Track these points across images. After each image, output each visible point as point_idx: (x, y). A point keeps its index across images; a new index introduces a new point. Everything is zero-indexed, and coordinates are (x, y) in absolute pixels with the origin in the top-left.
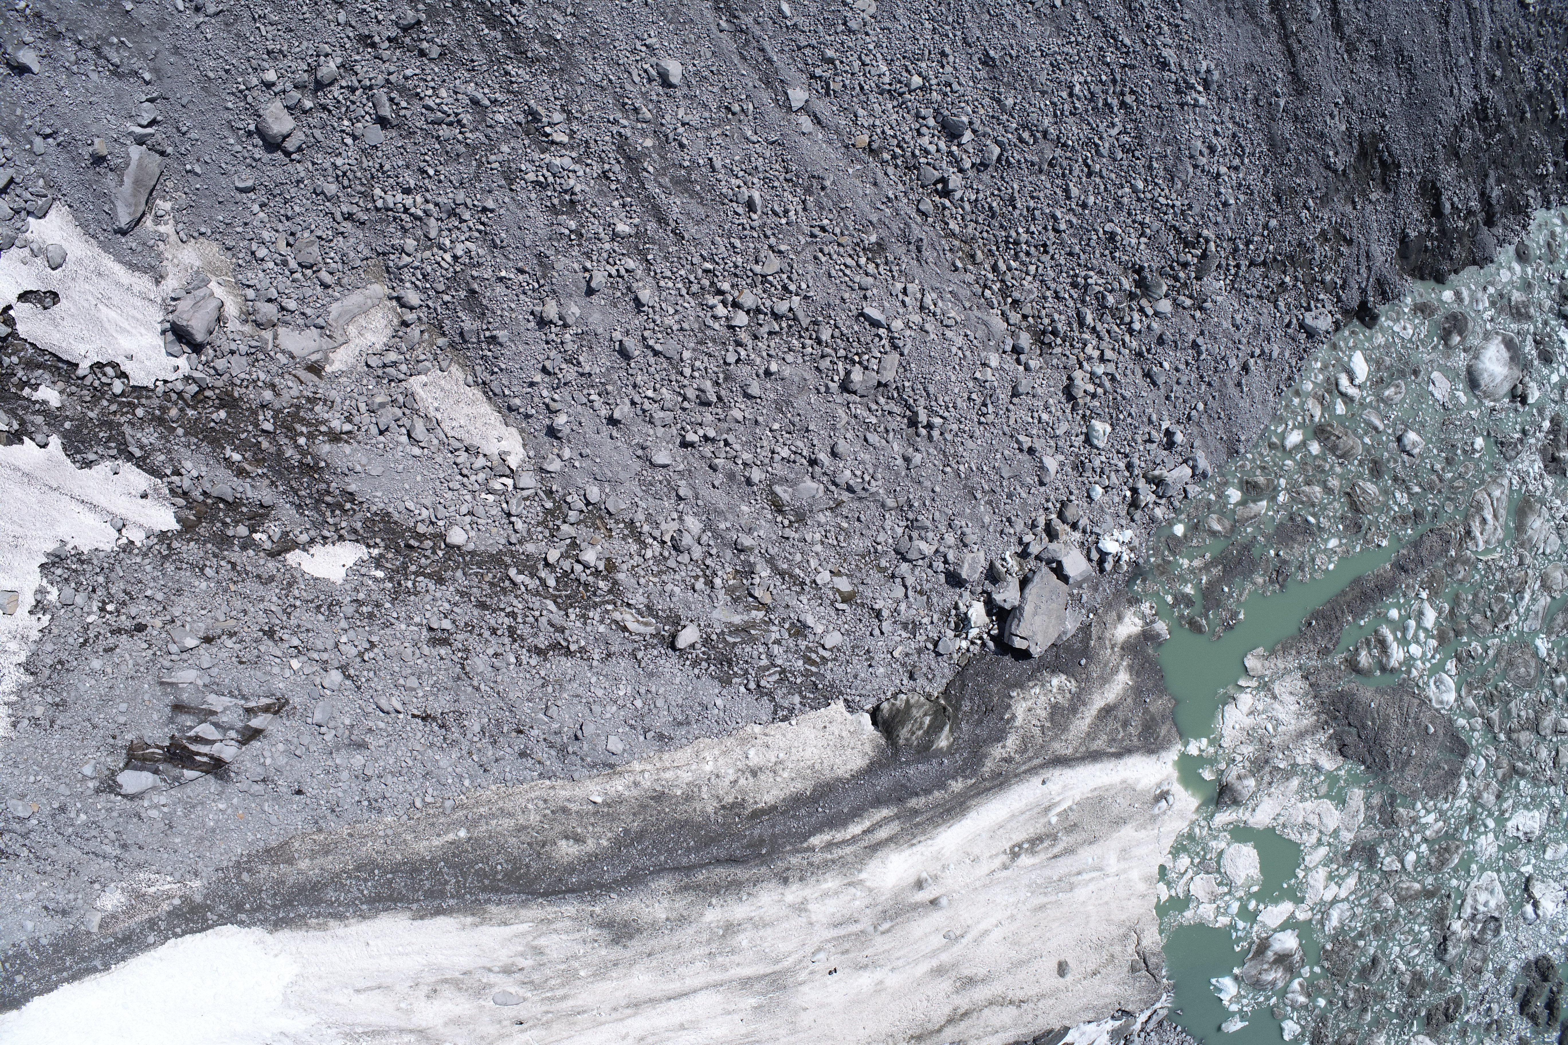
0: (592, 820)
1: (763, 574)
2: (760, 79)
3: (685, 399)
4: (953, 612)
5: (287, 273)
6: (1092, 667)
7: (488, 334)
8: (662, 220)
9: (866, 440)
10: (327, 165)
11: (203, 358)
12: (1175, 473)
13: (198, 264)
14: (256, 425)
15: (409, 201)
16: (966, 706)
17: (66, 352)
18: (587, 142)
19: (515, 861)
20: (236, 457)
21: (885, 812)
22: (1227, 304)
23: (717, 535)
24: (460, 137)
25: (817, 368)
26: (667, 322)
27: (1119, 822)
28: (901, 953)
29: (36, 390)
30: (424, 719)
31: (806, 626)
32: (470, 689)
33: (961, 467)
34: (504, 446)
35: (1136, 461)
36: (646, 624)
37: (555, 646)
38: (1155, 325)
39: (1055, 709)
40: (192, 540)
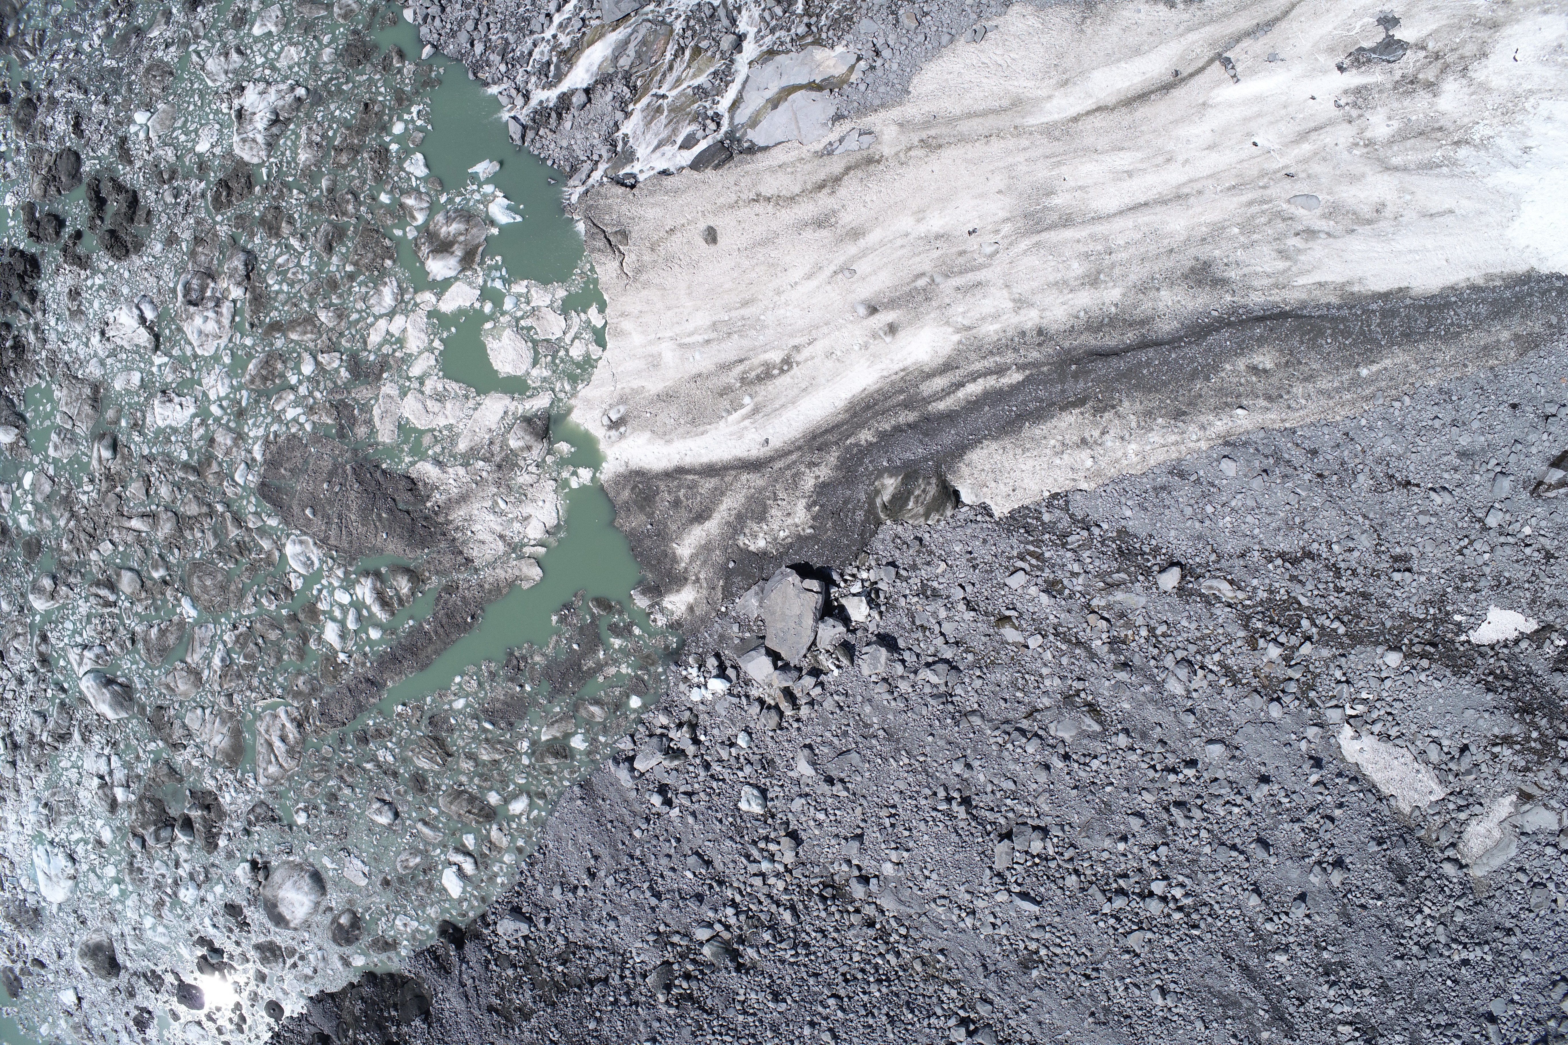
0: (1241, 389)
1: (1099, 642)
3: (1200, 807)
4: (883, 608)
5: (1554, 877)
6: (721, 561)
7: (1385, 847)
8: (1245, 968)
9: (1015, 783)
12: (653, 762)
15: (1464, 954)
16: (860, 515)
18: (1321, 1029)
19: (1313, 345)
21: (941, 406)
22: (628, 939)
23: (1151, 678)
24: (1429, 1017)
25: (1076, 848)
26: (1229, 878)
27: (667, 397)
28: (900, 253)
30: (1408, 483)
31: (1047, 592)
32: (1371, 516)
33: (907, 761)
34: (1357, 745)
35: (702, 773)
36: (1211, 588)
37: (1295, 561)
38: (711, 914)
39: (761, 516)
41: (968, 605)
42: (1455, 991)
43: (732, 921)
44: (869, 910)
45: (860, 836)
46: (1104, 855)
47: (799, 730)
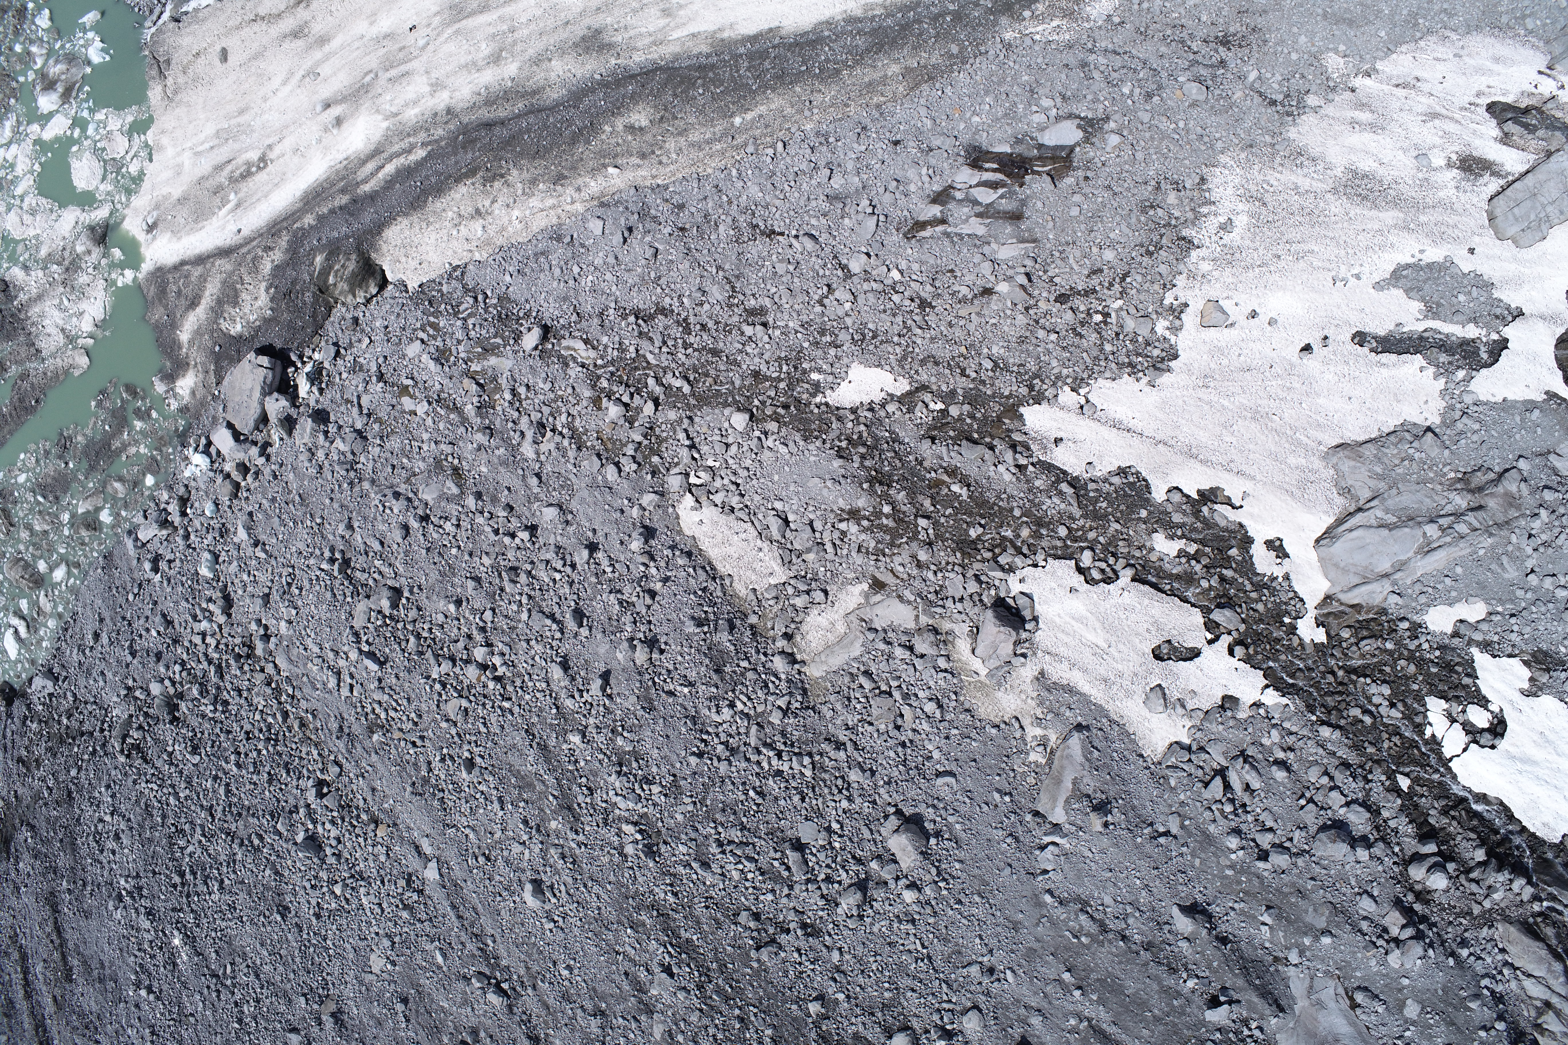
0: (618, 148)
1: (469, 407)
2: (462, 889)
3: (529, 573)
4: (323, 386)
5: (904, 686)
6: (210, 344)
7: (706, 629)
8: (544, 748)
9: (382, 543)
10: (858, 800)
11: (993, 593)
12: (152, 533)
13: (999, 694)
14: (936, 524)
15: (775, 762)
16: (308, 297)
17: (1144, 594)
18: (606, 824)
19: (686, 97)
20: (955, 488)
21: (367, 188)
22: (110, 695)
23: (508, 443)
24: (720, 829)
25: (419, 609)
26: (541, 648)
27: (182, 200)
28: (355, 54)
29: (1180, 551)
30: (773, 232)
31: (437, 360)
32: (727, 267)
33: (309, 524)
34: (696, 516)
35: (182, 542)
36: (568, 348)
37: (648, 318)
38: (164, 670)
39: (235, 302)
40: (1008, 397)
41: (381, 377)
42: (758, 805)
43: (177, 676)
44: (270, 669)
45: (267, 595)
46: (441, 618)
47: (247, 498)
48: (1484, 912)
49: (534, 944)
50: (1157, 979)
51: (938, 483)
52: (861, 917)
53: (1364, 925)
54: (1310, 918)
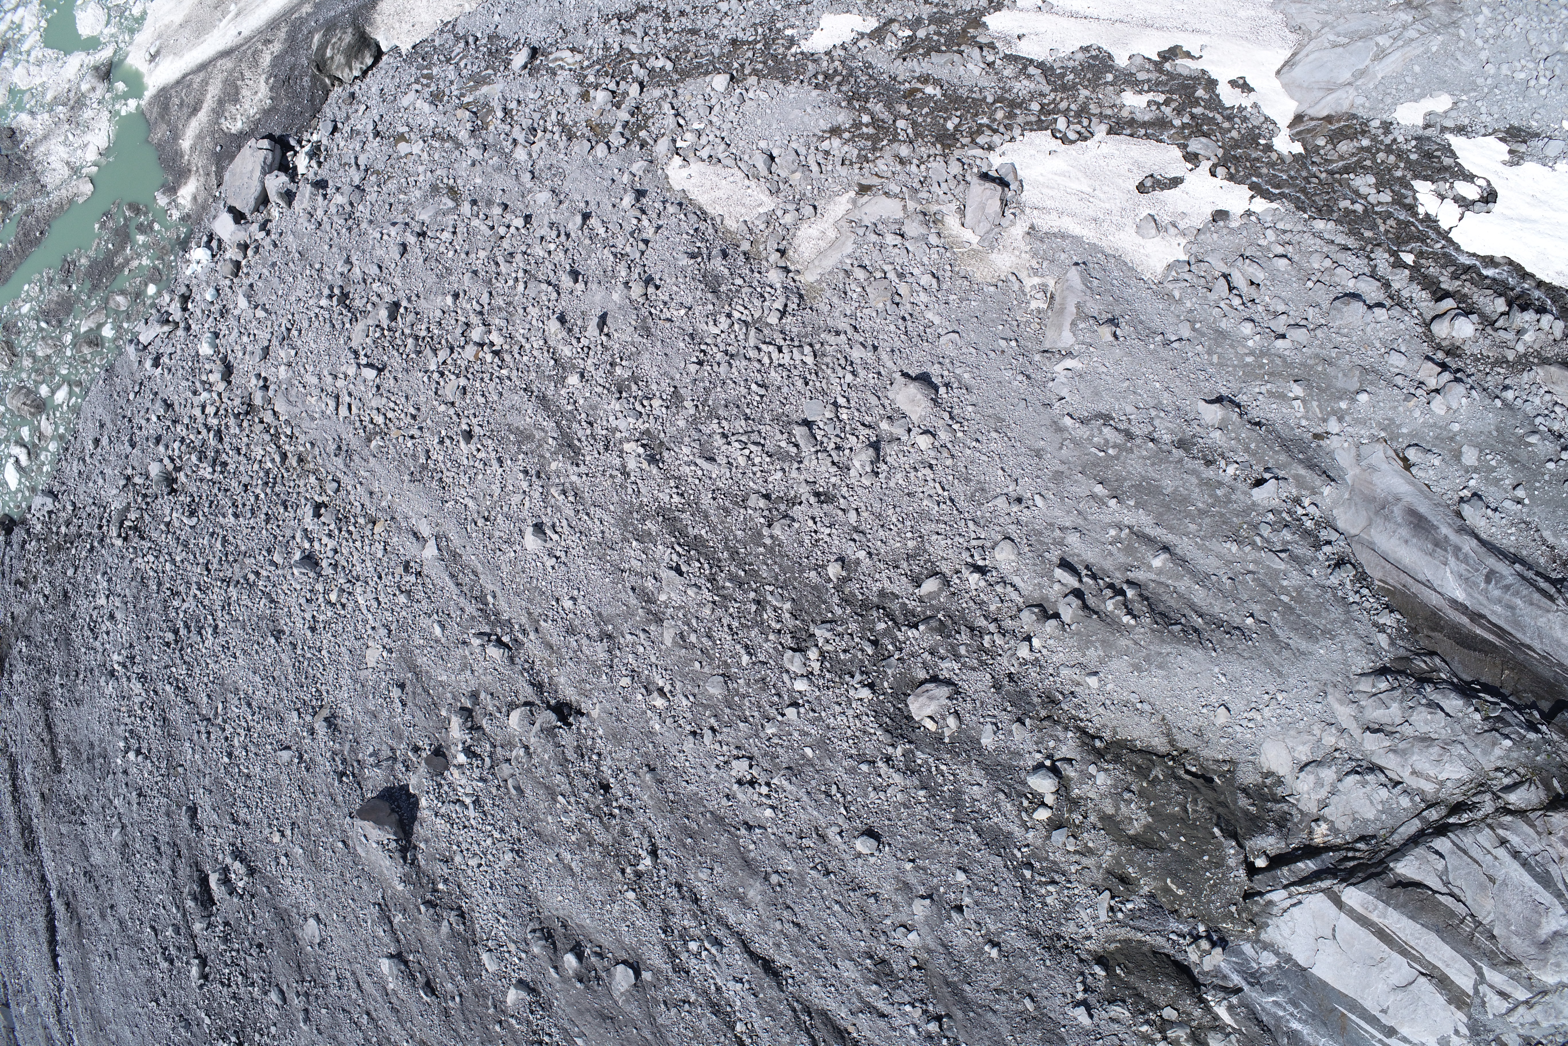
1: (463, 133)
2: (460, 556)
4: (322, 160)
5: (898, 268)
7: (699, 260)
9: (380, 267)
10: (863, 374)
11: (975, 170)
12: (153, 335)
13: (993, 256)
14: (914, 124)
17: (1121, 142)
20: (929, 90)
22: (109, 490)
23: (501, 152)
24: (724, 423)
25: (417, 314)
26: (537, 310)
27: (184, 24)
29: (1150, 102)
31: (431, 103)
34: (685, 172)
35: (182, 334)
36: (556, 60)
37: (630, 17)
38: (163, 451)
39: (236, 99)
40: (970, 12)
41: (377, 134)
42: (762, 396)
43: (177, 453)
44: (268, 418)
45: (268, 348)
46: (439, 313)
47: (248, 274)
48: (1519, 357)
49: (536, 587)
50: (1194, 472)
51: (913, 91)
52: (877, 474)
53: (1399, 380)
54: (1341, 383)
